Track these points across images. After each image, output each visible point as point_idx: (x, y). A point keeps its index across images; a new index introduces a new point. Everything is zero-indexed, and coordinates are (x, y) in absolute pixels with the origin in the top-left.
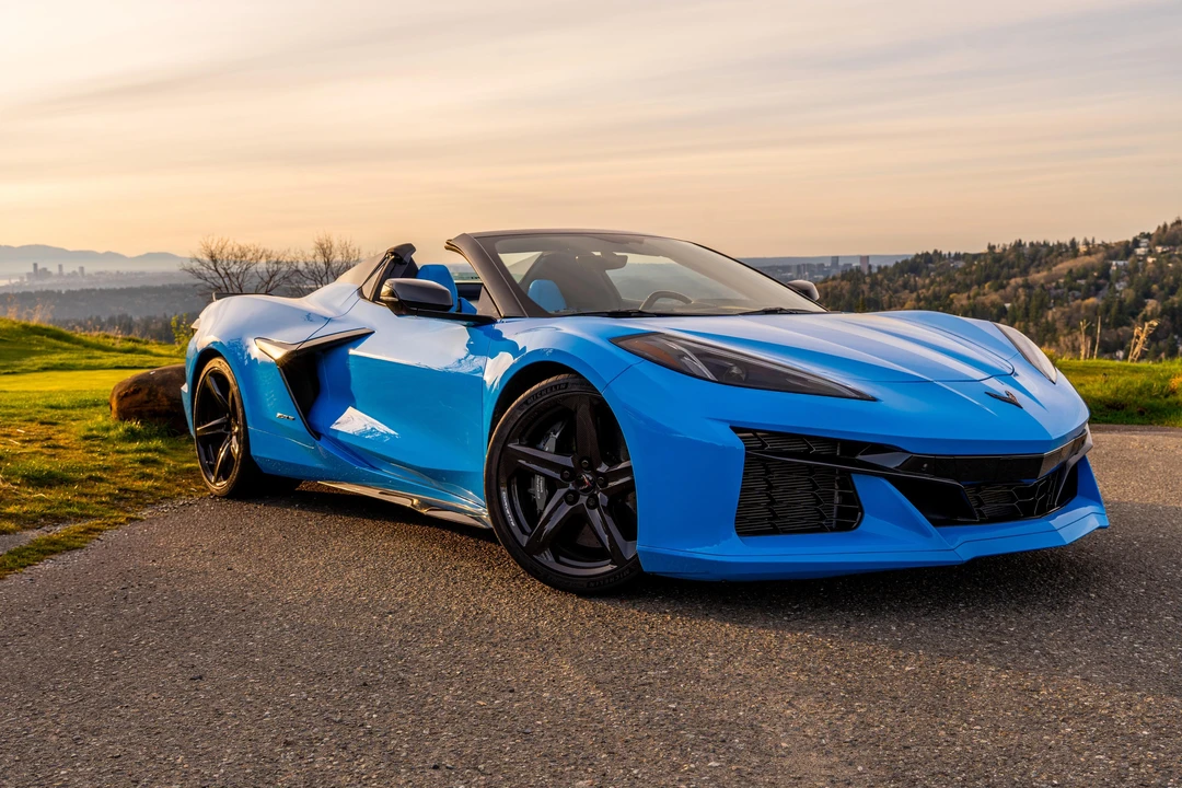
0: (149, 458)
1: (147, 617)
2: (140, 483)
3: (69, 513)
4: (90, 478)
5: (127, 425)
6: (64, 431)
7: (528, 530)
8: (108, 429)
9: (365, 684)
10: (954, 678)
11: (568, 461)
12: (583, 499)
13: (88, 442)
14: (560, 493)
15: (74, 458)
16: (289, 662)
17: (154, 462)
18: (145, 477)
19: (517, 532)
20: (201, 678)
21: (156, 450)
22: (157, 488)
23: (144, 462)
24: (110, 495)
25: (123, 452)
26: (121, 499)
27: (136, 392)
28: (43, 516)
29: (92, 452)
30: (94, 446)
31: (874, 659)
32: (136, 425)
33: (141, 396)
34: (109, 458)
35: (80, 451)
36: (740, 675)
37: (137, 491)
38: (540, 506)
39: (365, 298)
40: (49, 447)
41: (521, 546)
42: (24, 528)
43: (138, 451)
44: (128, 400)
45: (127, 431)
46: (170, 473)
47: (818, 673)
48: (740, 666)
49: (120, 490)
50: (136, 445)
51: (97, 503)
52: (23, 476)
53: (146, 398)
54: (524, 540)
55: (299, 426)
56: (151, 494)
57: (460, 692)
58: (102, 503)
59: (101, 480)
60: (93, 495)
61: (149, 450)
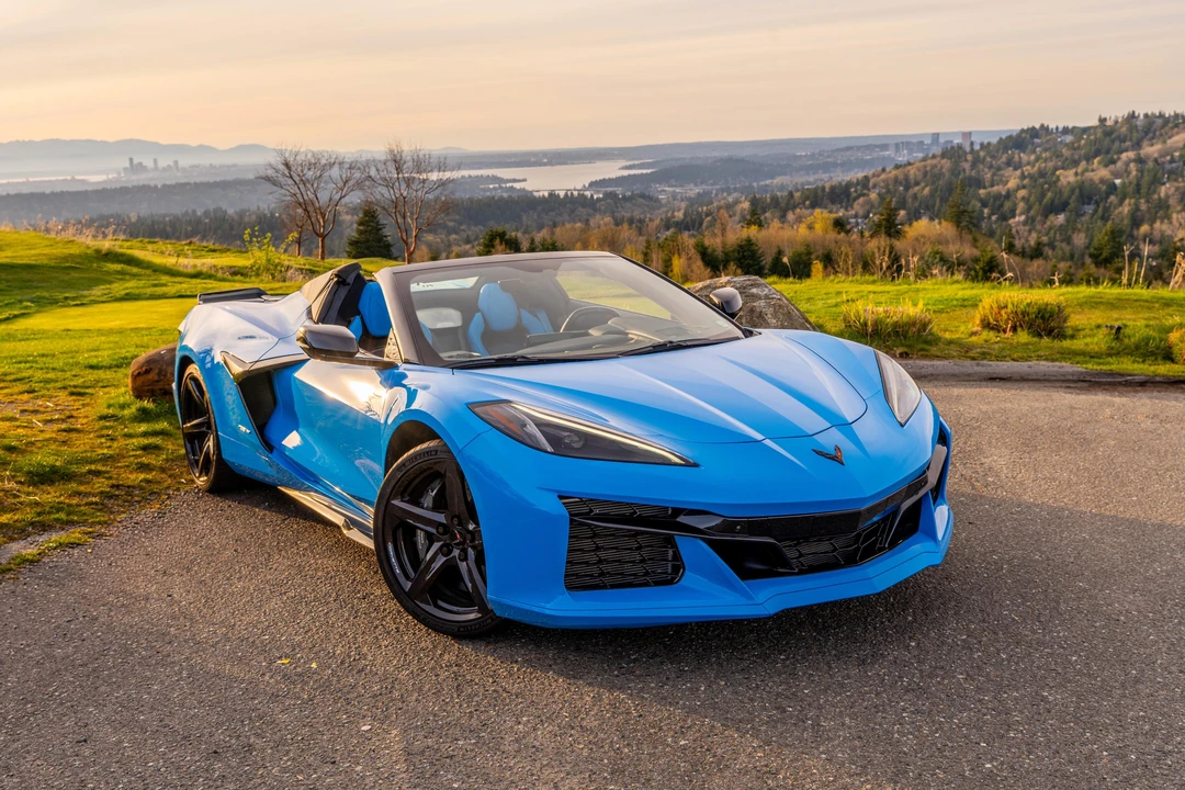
0: (150, 445)
1: (73, 661)
2: (133, 477)
3: (55, 520)
4: (90, 472)
5: (139, 404)
6: (88, 404)
7: (412, 574)
8: (123, 407)
9: (215, 752)
10: (714, 756)
11: (441, 518)
12: (456, 552)
13: (102, 423)
14: (436, 545)
15: (81, 445)
16: (167, 721)
17: (157, 447)
18: (143, 467)
19: (402, 579)
20: (85, 741)
21: (162, 433)
22: (148, 481)
23: (145, 448)
24: (102, 493)
25: (130, 436)
26: (111, 497)
27: (147, 372)
28: (32, 524)
29: (103, 436)
30: (107, 428)
31: (660, 729)
32: (147, 404)
33: (153, 376)
34: (115, 445)
35: (92, 435)
36: (534, 747)
37: (129, 487)
38: (421, 556)
39: (312, 318)
40: (65, 430)
41: (404, 591)
42: (12, 539)
43: (145, 435)
44: (141, 379)
45: (138, 410)
46: (167, 460)
47: (602, 747)
48: (542, 735)
49: (113, 486)
50: (143, 428)
51: (86, 504)
52: (29, 473)
53: (156, 378)
54: (408, 585)
55: (255, 440)
56: (141, 488)
57: (289, 763)
58: (92, 503)
59: (97, 473)
60: (87, 494)
61: (155, 434)
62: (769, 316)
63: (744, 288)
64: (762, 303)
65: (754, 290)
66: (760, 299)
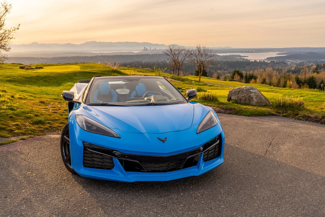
19: (65, 156)
62: (254, 98)
63: (249, 90)
64: (253, 94)
65: (251, 90)
66: (253, 93)
